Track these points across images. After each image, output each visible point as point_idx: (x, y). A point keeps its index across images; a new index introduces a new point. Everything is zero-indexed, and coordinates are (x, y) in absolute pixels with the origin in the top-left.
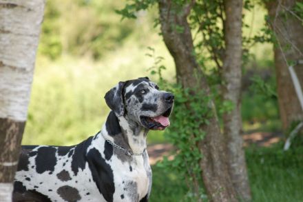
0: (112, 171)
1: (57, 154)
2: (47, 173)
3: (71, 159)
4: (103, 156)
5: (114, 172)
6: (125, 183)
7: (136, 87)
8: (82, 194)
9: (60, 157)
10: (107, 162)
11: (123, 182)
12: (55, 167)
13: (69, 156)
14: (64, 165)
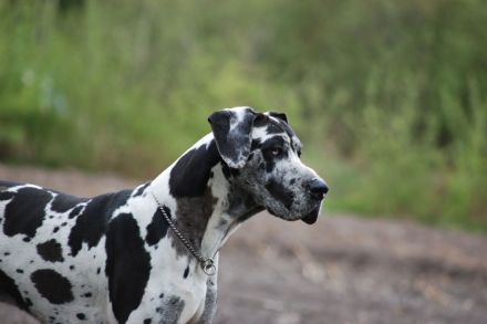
0: (150, 268)
1: (49, 206)
2: (19, 237)
3: (73, 222)
4: (143, 233)
5: (152, 271)
6: (164, 299)
7: (271, 136)
8: (77, 292)
9: (53, 213)
10: (147, 247)
11: (162, 296)
12: (38, 230)
13: (71, 216)
14: (56, 230)
